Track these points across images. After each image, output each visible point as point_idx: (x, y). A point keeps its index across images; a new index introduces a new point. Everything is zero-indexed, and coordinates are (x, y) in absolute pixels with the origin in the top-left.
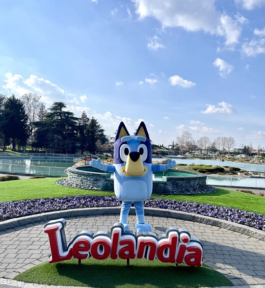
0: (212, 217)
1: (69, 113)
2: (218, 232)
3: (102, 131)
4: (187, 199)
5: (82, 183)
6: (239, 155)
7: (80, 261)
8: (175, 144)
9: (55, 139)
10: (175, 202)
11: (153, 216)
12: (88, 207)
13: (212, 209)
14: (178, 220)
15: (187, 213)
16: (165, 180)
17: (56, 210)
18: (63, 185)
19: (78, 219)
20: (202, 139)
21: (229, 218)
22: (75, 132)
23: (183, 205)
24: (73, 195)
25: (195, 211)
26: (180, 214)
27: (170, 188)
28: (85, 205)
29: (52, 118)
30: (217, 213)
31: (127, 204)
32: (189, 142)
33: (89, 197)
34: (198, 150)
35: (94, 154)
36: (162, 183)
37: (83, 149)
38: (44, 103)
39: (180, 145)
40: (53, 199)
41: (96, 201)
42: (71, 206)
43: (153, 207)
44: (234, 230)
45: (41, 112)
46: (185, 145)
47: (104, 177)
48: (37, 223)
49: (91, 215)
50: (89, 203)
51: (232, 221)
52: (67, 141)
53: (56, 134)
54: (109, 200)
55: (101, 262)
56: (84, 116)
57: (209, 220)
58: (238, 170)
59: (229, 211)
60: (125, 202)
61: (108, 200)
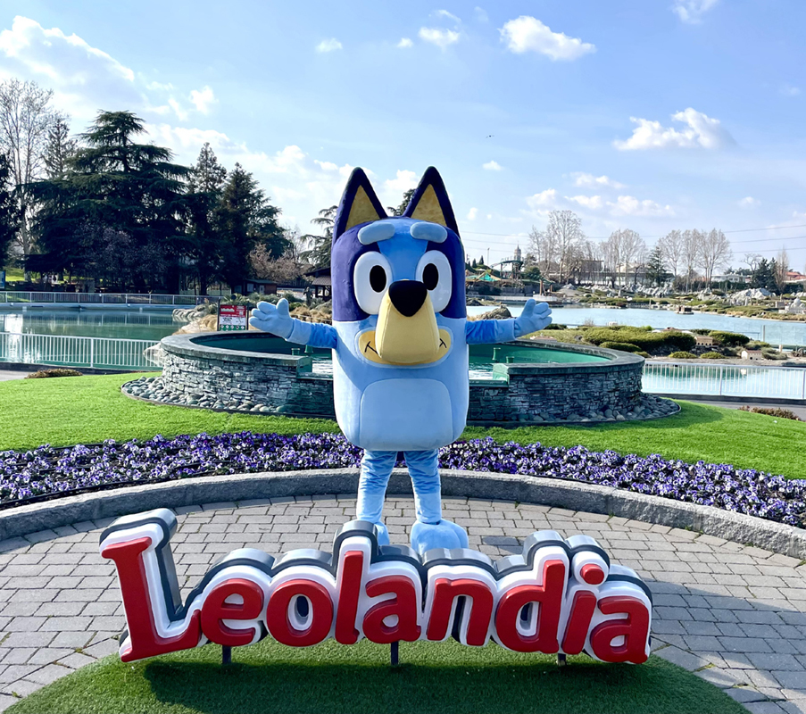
0: (671, 497)
1: (152, 151)
2: (694, 548)
3: (271, 212)
4: (580, 440)
5: (216, 391)
6: (743, 293)
7: (227, 653)
8: (524, 256)
9: (106, 243)
10: (540, 451)
11: (468, 497)
12: (241, 469)
13: (669, 472)
14: (555, 510)
15: (584, 487)
16: (505, 378)
17: (131, 483)
18: (147, 396)
19: (210, 513)
20: (616, 238)
21: (727, 499)
22: (177, 217)
23: (569, 461)
24: (185, 431)
25: (610, 479)
26: (561, 490)
27: (519, 403)
28: (231, 464)
29: (93, 168)
30: (687, 485)
31: (380, 459)
32: (571, 250)
33: (244, 437)
34: (603, 276)
35: (246, 293)
36: (493, 386)
37: (205, 276)
38: (63, 115)
39: (540, 259)
40: (117, 446)
41: (267, 450)
42: (181, 468)
43: (467, 468)
44: (748, 539)
45: (56, 146)
46: (558, 261)
47: (292, 368)
48: (68, 529)
49: (255, 498)
50: (243, 457)
51: (740, 510)
52: (150, 250)
53: (110, 223)
54: (314, 446)
55: (300, 654)
56: (207, 160)
57: (660, 507)
58: (743, 341)
59: (727, 478)
60: (373, 453)
61: (307, 447)
